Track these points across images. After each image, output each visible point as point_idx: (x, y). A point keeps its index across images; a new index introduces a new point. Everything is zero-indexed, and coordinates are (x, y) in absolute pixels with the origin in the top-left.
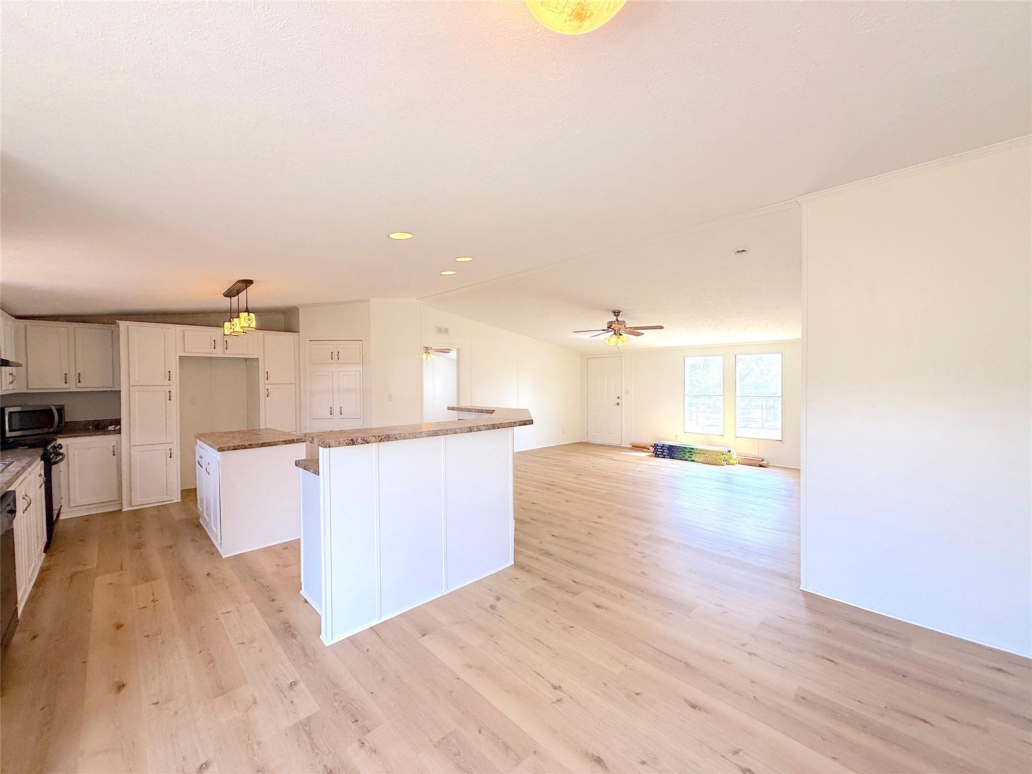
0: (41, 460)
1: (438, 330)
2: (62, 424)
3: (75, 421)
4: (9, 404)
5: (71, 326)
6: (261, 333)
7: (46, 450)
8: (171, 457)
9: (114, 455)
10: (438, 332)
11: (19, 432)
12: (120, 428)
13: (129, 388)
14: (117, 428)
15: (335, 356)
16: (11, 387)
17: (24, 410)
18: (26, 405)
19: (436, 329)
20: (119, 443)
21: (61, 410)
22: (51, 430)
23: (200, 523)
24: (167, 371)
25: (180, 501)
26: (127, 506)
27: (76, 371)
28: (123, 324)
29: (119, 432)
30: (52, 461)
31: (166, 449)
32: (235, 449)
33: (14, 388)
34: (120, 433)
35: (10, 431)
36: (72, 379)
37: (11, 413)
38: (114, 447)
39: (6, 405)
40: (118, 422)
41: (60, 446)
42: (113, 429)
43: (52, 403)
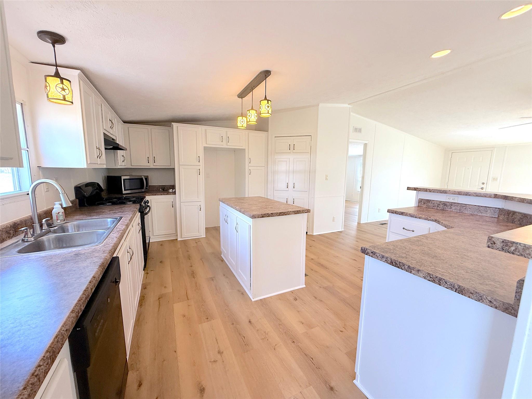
0: (139, 212)
1: (355, 129)
2: (148, 187)
3: (153, 186)
4: (123, 175)
5: (149, 127)
6: (247, 132)
7: (141, 205)
8: (200, 210)
9: (173, 207)
10: (355, 131)
11: (129, 191)
12: (175, 191)
13: (179, 166)
14: (173, 191)
15: (292, 148)
16: (123, 164)
17: (131, 178)
18: (131, 175)
19: (354, 128)
20: (175, 199)
21: (147, 179)
22: (143, 190)
23: (221, 256)
24: (198, 156)
25: (205, 236)
26: (180, 238)
27: (153, 156)
28: (175, 125)
29: (174, 193)
30: (144, 213)
31: (198, 205)
32: (263, 217)
33: (125, 165)
34: (176, 194)
35: (125, 190)
36: (151, 160)
37: (124, 180)
38: (172, 202)
39: (122, 175)
40: (173, 187)
41: (148, 202)
42: (172, 191)
43: (143, 174)
